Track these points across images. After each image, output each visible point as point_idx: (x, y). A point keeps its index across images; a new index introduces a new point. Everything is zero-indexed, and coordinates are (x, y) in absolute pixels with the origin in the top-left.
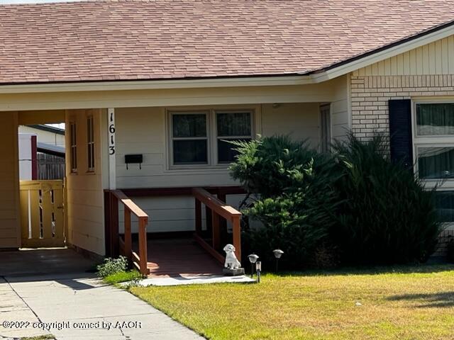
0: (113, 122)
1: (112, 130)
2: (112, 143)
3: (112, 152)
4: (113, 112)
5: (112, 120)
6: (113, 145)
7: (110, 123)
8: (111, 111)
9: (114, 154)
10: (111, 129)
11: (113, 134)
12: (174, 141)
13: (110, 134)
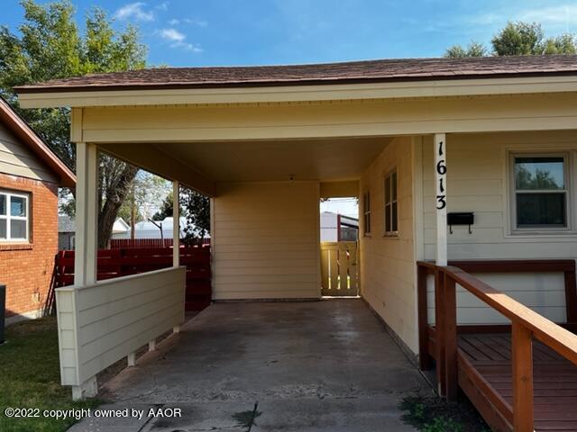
0: (443, 157)
1: (442, 170)
2: (442, 190)
3: (440, 204)
4: (444, 141)
5: (441, 153)
6: (444, 193)
7: (438, 158)
8: (440, 139)
9: (445, 208)
10: (439, 167)
11: (444, 177)
12: (518, 195)
13: (439, 177)
